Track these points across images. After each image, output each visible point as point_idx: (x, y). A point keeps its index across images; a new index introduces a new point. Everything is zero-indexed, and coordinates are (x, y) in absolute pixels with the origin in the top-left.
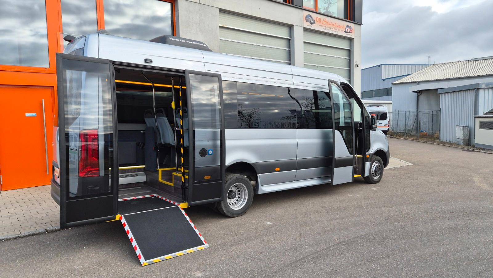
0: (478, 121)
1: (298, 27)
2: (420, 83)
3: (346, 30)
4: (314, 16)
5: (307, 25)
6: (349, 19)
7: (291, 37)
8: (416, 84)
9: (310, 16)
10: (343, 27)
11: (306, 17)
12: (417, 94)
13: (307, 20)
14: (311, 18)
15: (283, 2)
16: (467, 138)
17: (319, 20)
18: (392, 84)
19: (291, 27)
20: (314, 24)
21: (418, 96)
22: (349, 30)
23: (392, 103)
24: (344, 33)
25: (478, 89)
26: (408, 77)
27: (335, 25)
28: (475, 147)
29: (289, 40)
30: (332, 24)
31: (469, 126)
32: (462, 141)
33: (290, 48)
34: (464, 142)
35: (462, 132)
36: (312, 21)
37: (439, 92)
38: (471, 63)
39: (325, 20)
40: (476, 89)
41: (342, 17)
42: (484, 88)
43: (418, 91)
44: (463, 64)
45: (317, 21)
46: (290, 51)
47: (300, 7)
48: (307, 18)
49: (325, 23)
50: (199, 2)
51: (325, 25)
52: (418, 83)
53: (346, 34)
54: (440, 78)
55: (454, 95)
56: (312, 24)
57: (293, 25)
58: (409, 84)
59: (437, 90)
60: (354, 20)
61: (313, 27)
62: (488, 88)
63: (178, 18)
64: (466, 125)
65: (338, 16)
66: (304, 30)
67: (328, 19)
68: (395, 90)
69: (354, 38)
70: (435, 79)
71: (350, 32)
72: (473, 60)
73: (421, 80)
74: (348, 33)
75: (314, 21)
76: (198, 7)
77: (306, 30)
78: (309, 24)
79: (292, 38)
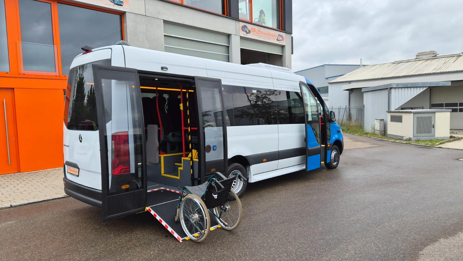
0: (389, 115)
1: (236, 36)
2: (351, 82)
3: (278, 38)
4: (249, 26)
5: (243, 34)
6: (281, 29)
7: (229, 44)
8: (348, 83)
9: (245, 26)
10: (275, 36)
11: (242, 27)
12: (349, 92)
13: (243, 30)
14: (247, 28)
15: (222, 14)
16: (383, 129)
17: (254, 30)
18: (328, 83)
19: (229, 36)
20: (249, 33)
21: (350, 94)
22: (280, 38)
23: (328, 100)
24: (277, 41)
25: (391, 88)
26: (342, 76)
27: (268, 34)
28: (388, 136)
29: (228, 47)
30: (265, 33)
31: (385, 120)
32: (379, 132)
33: (229, 54)
34: (380, 133)
35: (379, 125)
36: (247, 31)
37: (363, 90)
38: (394, 65)
39: (259, 30)
40: (389, 89)
41: (275, 27)
42: (395, 88)
43: (349, 89)
44: (388, 65)
45: (252, 30)
46: (229, 56)
47: (237, 19)
48: (243, 29)
49: (259, 32)
50: (145, 15)
51: (259, 34)
52: (350, 82)
53: (279, 42)
54: (368, 78)
55: (374, 93)
56: (247, 33)
57: (231, 35)
58: (342, 83)
59: (361, 89)
60: (284, 30)
61: (249, 36)
62: (398, 88)
63: (127, 28)
64: (382, 119)
65: (272, 26)
66: (240, 38)
67: (262, 29)
68: (331, 88)
69: (285, 46)
70: (363, 79)
71: (281, 40)
72: (396, 63)
73: (352, 80)
74: (280, 41)
75: (249, 30)
76: (144, 18)
77: (242, 38)
78: (245, 33)
79: (230, 46)
